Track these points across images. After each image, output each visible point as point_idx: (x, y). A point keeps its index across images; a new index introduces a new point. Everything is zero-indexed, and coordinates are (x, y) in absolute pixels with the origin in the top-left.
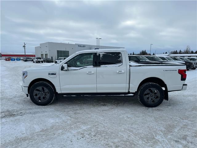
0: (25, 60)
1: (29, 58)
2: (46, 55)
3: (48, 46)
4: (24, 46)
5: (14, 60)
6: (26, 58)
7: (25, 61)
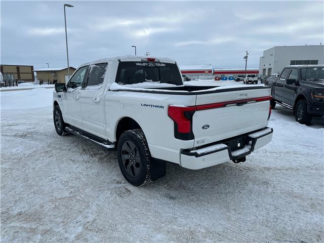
0: (236, 79)
1: (242, 76)
2: (270, 70)
3: (274, 55)
4: (246, 57)
5: (226, 79)
6: (238, 76)
7: (237, 81)
